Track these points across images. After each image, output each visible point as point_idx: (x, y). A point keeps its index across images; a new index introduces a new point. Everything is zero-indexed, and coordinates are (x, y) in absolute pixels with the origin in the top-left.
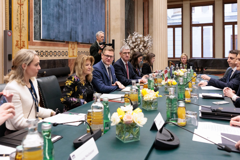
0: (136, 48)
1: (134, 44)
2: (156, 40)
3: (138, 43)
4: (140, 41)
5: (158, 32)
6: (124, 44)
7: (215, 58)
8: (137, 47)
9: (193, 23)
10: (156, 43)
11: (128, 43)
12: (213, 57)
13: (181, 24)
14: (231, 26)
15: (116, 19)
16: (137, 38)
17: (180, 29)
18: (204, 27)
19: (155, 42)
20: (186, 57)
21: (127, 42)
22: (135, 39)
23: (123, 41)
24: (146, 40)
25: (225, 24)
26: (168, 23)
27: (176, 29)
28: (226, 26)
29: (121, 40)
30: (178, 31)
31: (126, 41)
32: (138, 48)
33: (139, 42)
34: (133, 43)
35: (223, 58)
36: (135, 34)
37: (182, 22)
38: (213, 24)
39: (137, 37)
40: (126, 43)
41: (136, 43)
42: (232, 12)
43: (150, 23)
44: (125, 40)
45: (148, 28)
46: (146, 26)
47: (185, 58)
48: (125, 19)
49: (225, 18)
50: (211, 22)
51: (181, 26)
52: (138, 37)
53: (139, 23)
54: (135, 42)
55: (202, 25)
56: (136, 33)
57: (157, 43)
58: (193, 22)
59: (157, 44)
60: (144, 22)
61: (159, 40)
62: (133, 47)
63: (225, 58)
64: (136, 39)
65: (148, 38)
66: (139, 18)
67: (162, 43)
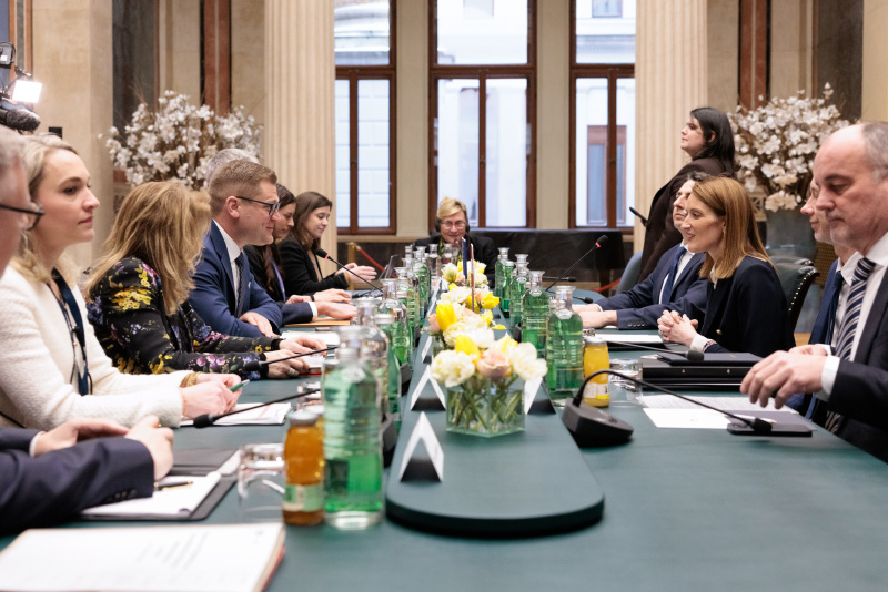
0: (177, 176)
1: (171, 155)
2: (280, 136)
3: (190, 149)
4: (201, 138)
5: (293, 95)
6: (113, 151)
7: (535, 226)
8: (182, 170)
9: (442, 61)
10: (280, 151)
11: (134, 151)
12: (527, 226)
13: (386, 61)
14: (603, 82)
15: (69, 15)
16: (181, 124)
17: (384, 85)
18: (490, 83)
19: (276, 146)
20: (461, 217)
21: (131, 141)
22: (175, 126)
23: (106, 136)
24: (228, 136)
25: (578, 71)
26: (339, 55)
27: (364, 85)
28: (581, 83)
29: (93, 131)
30: (374, 94)
31: (122, 138)
32: (188, 173)
33: (194, 147)
34: (162, 147)
35: (569, 227)
36: (173, 104)
37: (393, 54)
38: (528, 72)
39: (181, 117)
40: (125, 150)
41: (181, 149)
42: (594, 16)
43: (235, 49)
44: (114, 130)
45: (226, 75)
46: (216, 62)
47: (458, 223)
48: (114, 19)
49: (580, 43)
50: (521, 58)
51: (388, 72)
52: (187, 119)
53: (177, 45)
54: (174, 146)
55: (483, 73)
56: (178, 99)
57: (284, 153)
58: (443, 55)
59: (289, 157)
60: (207, 39)
61: (298, 139)
62: (165, 169)
63: (576, 227)
64: (178, 127)
65: (241, 125)
66: (177, 17)
67: (308, 150)
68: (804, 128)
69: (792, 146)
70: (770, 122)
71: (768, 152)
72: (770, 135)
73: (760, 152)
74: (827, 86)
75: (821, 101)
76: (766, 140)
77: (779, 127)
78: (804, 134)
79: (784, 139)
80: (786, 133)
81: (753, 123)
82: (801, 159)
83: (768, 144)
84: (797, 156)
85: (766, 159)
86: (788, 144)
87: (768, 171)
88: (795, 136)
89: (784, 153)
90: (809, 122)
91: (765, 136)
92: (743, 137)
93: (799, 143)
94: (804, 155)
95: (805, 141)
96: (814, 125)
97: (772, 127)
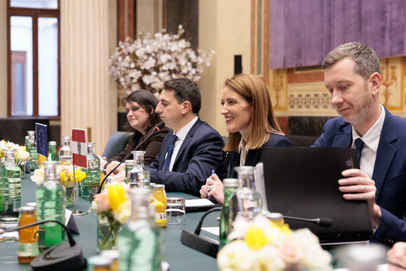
25: (12, 11)
68: (170, 53)
69: (162, 65)
70: (149, 49)
71: (148, 68)
72: (148, 57)
73: (142, 68)
74: (180, 27)
75: (176, 37)
76: (146, 60)
77: (154, 52)
78: (169, 57)
79: (157, 60)
80: (158, 56)
81: (138, 49)
82: (167, 73)
83: (147, 63)
84: (164, 71)
85: (146, 72)
86: (159, 63)
87: (147, 80)
88: (164, 58)
89: (157, 69)
90: (173, 49)
91: (146, 57)
92: (131, 57)
93: (167, 62)
94: (169, 70)
95: (170, 61)
96: (175, 51)
97: (150, 51)
